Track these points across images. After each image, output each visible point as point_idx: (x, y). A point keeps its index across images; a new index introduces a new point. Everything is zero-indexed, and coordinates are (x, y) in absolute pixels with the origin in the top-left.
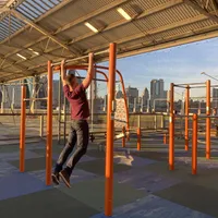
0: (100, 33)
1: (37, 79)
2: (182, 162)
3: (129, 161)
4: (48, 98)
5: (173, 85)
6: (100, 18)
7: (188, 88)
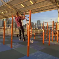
0: (25, 7)
1: (7, 19)
2: (46, 42)
3: (32, 42)
4: (12, 25)
5: (44, 22)
6: (25, 3)
7: (48, 23)
